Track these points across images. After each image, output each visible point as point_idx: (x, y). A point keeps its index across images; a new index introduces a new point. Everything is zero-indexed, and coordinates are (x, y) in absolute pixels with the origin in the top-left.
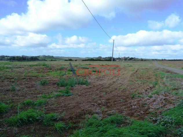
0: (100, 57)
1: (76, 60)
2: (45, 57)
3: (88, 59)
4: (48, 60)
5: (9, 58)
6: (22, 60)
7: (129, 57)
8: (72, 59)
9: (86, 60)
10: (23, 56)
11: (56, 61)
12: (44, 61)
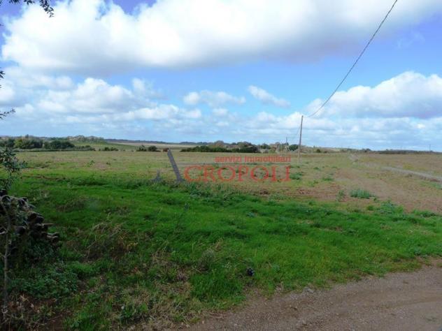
0: (221, 143)
4: (97, 148)
9: (189, 150)
11: (117, 150)
12: (88, 150)
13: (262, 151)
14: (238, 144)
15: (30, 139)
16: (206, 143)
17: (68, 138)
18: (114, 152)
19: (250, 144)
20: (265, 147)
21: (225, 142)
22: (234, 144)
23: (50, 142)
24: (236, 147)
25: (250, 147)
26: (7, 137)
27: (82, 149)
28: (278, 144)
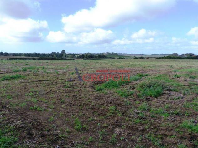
0: (176, 54)
1: (148, 58)
2: (113, 54)
3: (163, 56)
4: (116, 58)
5: (79, 56)
6: (90, 58)
8: (144, 56)
9: (160, 58)
10: (88, 53)
11: (125, 59)
12: (112, 59)
14: (186, 54)
15: (89, 54)
17: (103, 54)
18: (123, 59)
19: (193, 55)
23: (97, 55)
24: (185, 56)
26: (81, 54)
27: (110, 58)
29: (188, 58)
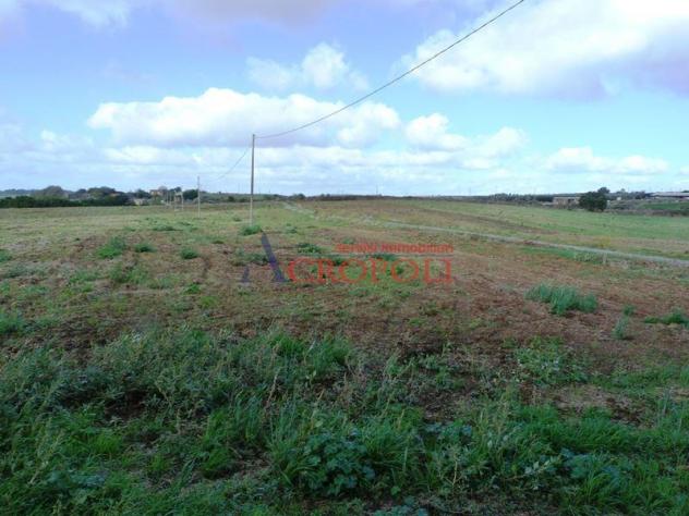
7: (178, 189)
13: (138, 201)
14: (91, 190)
16: (23, 191)
19: (113, 191)
20: (141, 194)
21: (64, 188)
22: (83, 191)
24: (89, 197)
25: (114, 195)
28: (164, 191)
29: (92, 203)
